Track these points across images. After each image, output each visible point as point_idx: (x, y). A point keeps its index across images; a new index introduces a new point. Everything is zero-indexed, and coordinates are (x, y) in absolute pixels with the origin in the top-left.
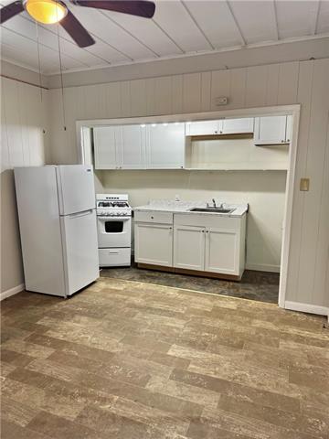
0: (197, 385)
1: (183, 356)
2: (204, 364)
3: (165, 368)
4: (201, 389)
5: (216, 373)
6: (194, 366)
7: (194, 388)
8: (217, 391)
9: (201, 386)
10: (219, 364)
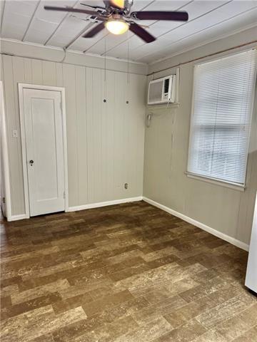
0: (34, 300)
1: (67, 314)
2: (42, 318)
3: (69, 296)
4: (29, 299)
5: (26, 318)
6: (49, 311)
7: (36, 297)
8: (16, 305)
9: (31, 301)
10: (28, 328)
